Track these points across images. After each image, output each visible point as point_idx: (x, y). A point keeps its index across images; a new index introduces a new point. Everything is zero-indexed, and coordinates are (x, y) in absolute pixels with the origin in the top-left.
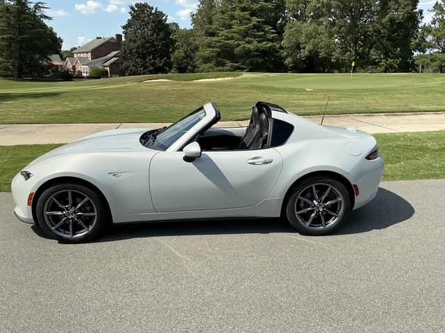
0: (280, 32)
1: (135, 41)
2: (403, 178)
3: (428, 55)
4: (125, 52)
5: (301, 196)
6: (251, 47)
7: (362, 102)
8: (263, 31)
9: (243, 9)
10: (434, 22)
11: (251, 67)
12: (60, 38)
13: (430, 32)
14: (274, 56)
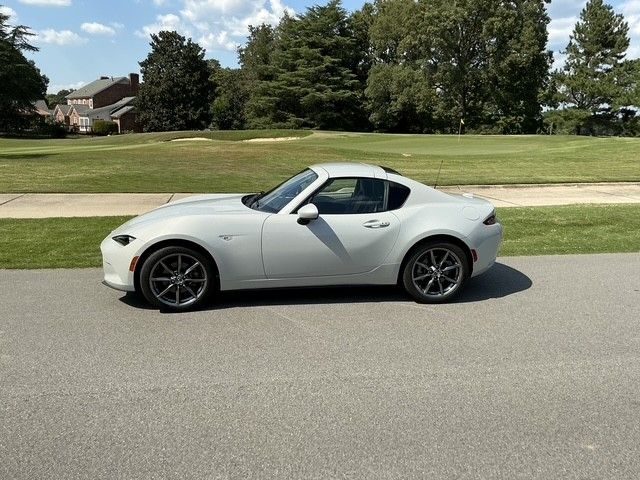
0: (362, 77)
1: (158, 84)
2: (524, 253)
3: (560, 111)
4: (144, 98)
5: (419, 261)
6: (323, 96)
7: (474, 171)
8: (339, 75)
9: (312, 45)
10: (567, 68)
11: (323, 124)
12: (44, 77)
13: (562, 81)
14: (354, 110)
